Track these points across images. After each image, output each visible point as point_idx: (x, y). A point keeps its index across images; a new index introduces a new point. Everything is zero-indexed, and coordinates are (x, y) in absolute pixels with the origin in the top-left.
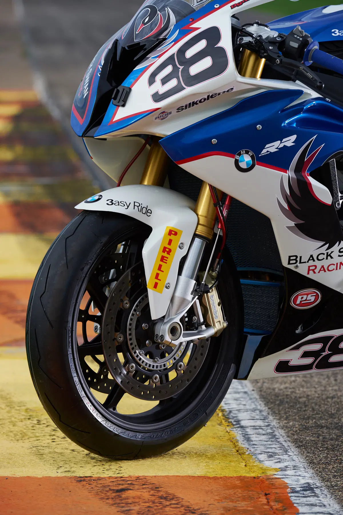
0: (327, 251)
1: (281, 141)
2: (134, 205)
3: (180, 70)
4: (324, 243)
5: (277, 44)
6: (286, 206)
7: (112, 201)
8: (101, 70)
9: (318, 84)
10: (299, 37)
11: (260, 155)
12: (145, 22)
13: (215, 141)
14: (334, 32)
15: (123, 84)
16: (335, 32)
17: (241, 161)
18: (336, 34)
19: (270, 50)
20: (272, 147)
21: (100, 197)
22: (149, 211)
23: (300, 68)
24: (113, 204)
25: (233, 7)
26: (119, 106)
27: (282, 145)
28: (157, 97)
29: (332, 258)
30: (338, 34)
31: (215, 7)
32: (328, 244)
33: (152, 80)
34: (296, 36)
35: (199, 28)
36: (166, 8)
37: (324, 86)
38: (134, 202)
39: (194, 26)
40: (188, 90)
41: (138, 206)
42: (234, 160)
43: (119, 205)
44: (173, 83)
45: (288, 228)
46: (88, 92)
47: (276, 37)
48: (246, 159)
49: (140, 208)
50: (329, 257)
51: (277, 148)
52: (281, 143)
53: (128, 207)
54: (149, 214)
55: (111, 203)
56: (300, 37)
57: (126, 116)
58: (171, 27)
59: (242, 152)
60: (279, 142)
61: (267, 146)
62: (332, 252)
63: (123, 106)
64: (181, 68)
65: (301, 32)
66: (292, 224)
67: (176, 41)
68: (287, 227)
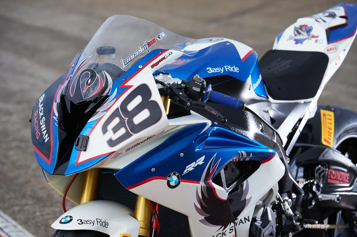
0: (223, 231)
1: (196, 162)
2: (97, 222)
3: (126, 121)
4: (222, 226)
5: (183, 90)
6: (199, 206)
7: (81, 220)
8: (57, 121)
9: (223, 120)
10: (198, 83)
11: (183, 175)
12: (89, 83)
13: (153, 170)
14: (208, 70)
15: (81, 134)
16: (210, 70)
17: (171, 181)
18: (210, 71)
19: (181, 95)
20: (190, 168)
21: (71, 218)
22: (107, 224)
23: (206, 107)
24: (82, 223)
25: (153, 66)
26: (81, 151)
27: (196, 165)
28: (111, 143)
29: (225, 235)
30: (212, 71)
31: (139, 67)
32: (224, 227)
33: (105, 130)
34: (196, 82)
35: (132, 86)
36: (103, 71)
37: (227, 120)
38: (97, 219)
39: (128, 84)
40: (135, 137)
41: (100, 222)
42: (166, 181)
43: (87, 223)
44: (122, 131)
45: (201, 221)
46: (48, 138)
47: (180, 84)
48: (174, 179)
49: (101, 223)
50: (224, 235)
51: (193, 168)
52: (196, 163)
53: (93, 224)
54: (107, 226)
55: (81, 223)
56: (200, 83)
57: (88, 158)
58: (110, 86)
59: (171, 174)
60: (195, 162)
61: (187, 167)
62: (226, 231)
63: (85, 150)
64: (127, 119)
65: (200, 79)
66: (202, 218)
67: (117, 98)
68: (199, 221)
